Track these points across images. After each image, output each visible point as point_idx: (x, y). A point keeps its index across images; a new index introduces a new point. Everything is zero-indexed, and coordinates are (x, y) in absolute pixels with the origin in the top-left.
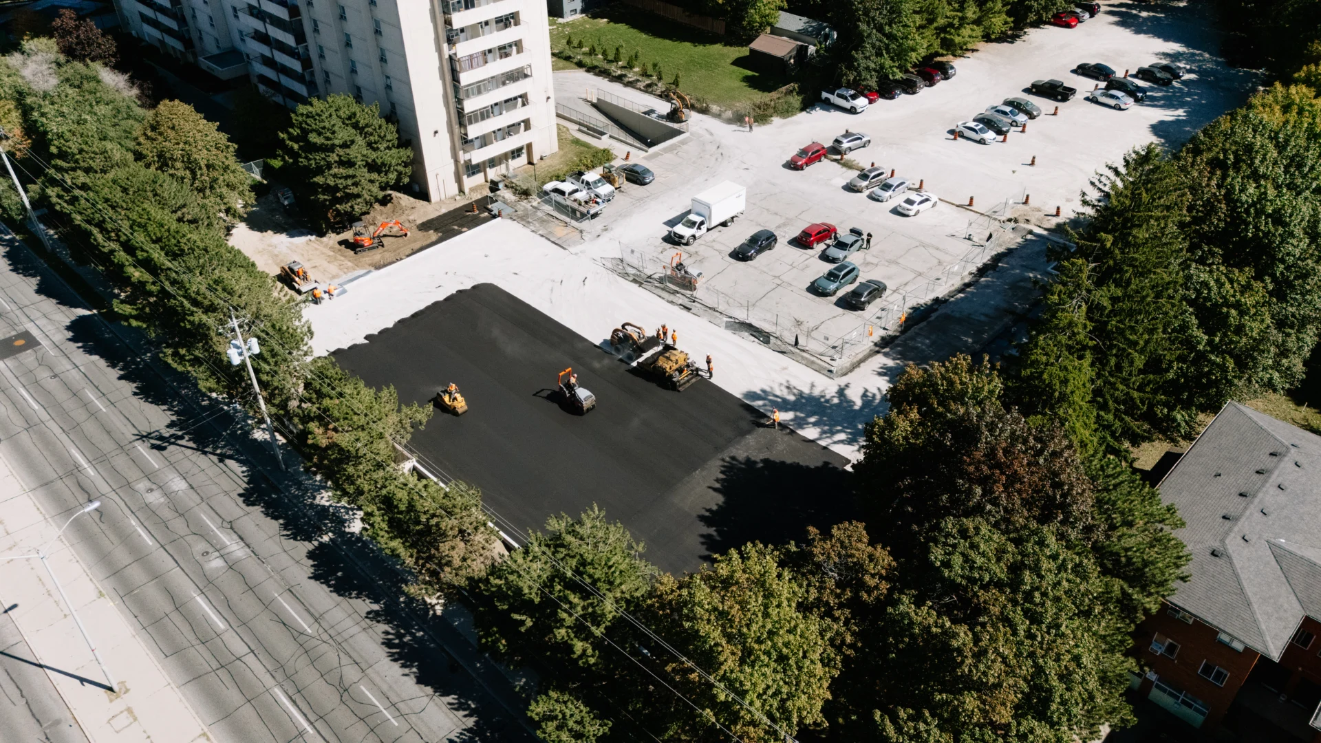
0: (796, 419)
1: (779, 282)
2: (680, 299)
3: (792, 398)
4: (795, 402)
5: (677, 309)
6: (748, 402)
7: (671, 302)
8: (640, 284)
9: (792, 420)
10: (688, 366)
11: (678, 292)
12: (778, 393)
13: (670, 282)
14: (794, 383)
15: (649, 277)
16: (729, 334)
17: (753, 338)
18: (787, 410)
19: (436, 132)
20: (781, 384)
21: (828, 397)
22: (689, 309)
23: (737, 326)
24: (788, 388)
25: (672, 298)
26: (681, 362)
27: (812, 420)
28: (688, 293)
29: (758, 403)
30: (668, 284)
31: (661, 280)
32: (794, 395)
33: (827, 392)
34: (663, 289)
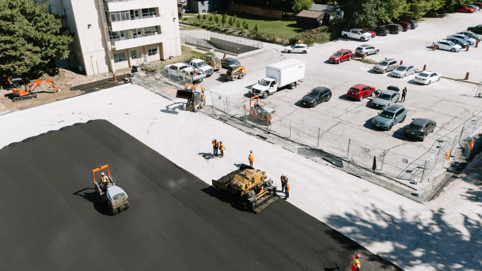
0: (396, 251)
1: (340, 121)
2: (257, 131)
3: (383, 224)
4: (387, 228)
5: (254, 139)
6: (334, 228)
7: (250, 133)
8: (225, 121)
9: (392, 253)
10: (265, 185)
11: (255, 127)
12: (366, 218)
13: (249, 120)
14: (380, 206)
15: (232, 117)
16: (302, 158)
17: (326, 162)
18: (382, 240)
19: (89, 26)
20: (367, 208)
21: (425, 223)
22: (265, 139)
23: (309, 152)
24: (375, 212)
25: (250, 130)
26: (257, 181)
27: (418, 253)
28: (264, 127)
29: (346, 230)
30: (247, 121)
31: (242, 119)
32: (385, 220)
33: (421, 218)
34: (243, 125)
